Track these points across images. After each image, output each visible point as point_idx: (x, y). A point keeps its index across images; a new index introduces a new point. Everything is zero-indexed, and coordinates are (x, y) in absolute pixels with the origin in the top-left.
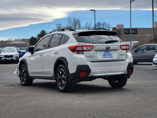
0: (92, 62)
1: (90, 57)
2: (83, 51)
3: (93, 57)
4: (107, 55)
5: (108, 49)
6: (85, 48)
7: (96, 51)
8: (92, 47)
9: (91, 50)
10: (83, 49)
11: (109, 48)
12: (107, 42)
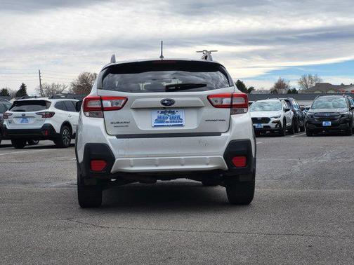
0: (119, 136)
1: (117, 125)
2: (103, 109)
3: (127, 124)
4: (168, 120)
5: (168, 106)
6: (107, 104)
7: (136, 109)
8: (123, 101)
9: (120, 108)
10: (102, 104)
11: (171, 102)
12: (168, 89)
